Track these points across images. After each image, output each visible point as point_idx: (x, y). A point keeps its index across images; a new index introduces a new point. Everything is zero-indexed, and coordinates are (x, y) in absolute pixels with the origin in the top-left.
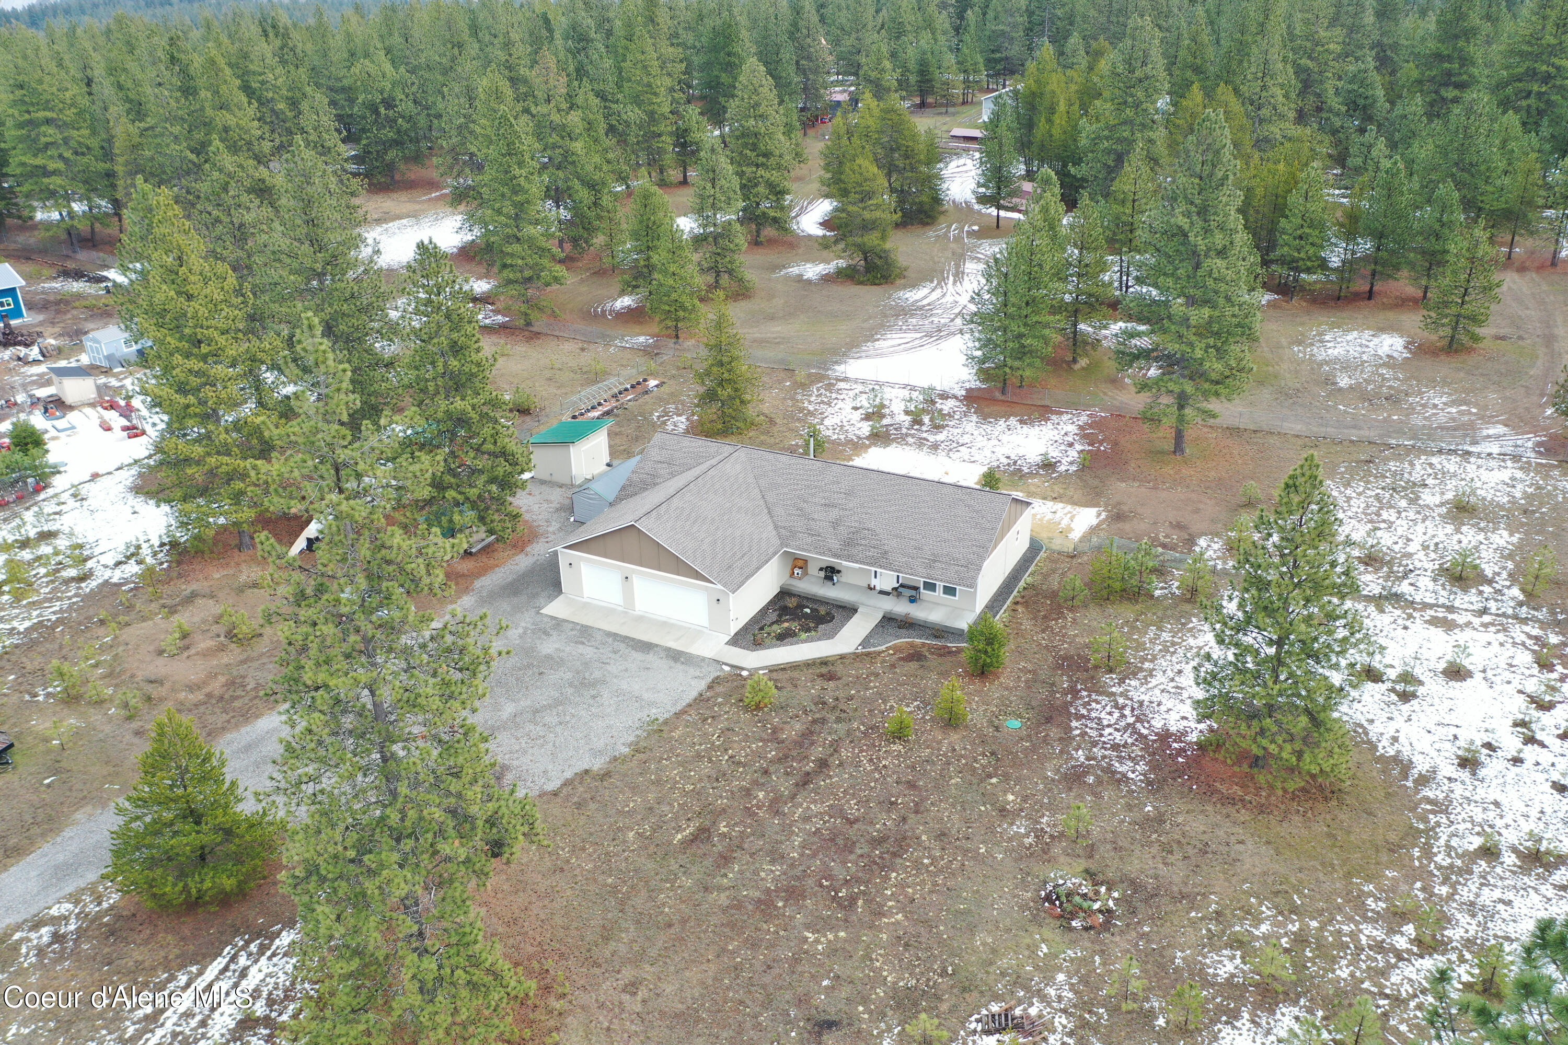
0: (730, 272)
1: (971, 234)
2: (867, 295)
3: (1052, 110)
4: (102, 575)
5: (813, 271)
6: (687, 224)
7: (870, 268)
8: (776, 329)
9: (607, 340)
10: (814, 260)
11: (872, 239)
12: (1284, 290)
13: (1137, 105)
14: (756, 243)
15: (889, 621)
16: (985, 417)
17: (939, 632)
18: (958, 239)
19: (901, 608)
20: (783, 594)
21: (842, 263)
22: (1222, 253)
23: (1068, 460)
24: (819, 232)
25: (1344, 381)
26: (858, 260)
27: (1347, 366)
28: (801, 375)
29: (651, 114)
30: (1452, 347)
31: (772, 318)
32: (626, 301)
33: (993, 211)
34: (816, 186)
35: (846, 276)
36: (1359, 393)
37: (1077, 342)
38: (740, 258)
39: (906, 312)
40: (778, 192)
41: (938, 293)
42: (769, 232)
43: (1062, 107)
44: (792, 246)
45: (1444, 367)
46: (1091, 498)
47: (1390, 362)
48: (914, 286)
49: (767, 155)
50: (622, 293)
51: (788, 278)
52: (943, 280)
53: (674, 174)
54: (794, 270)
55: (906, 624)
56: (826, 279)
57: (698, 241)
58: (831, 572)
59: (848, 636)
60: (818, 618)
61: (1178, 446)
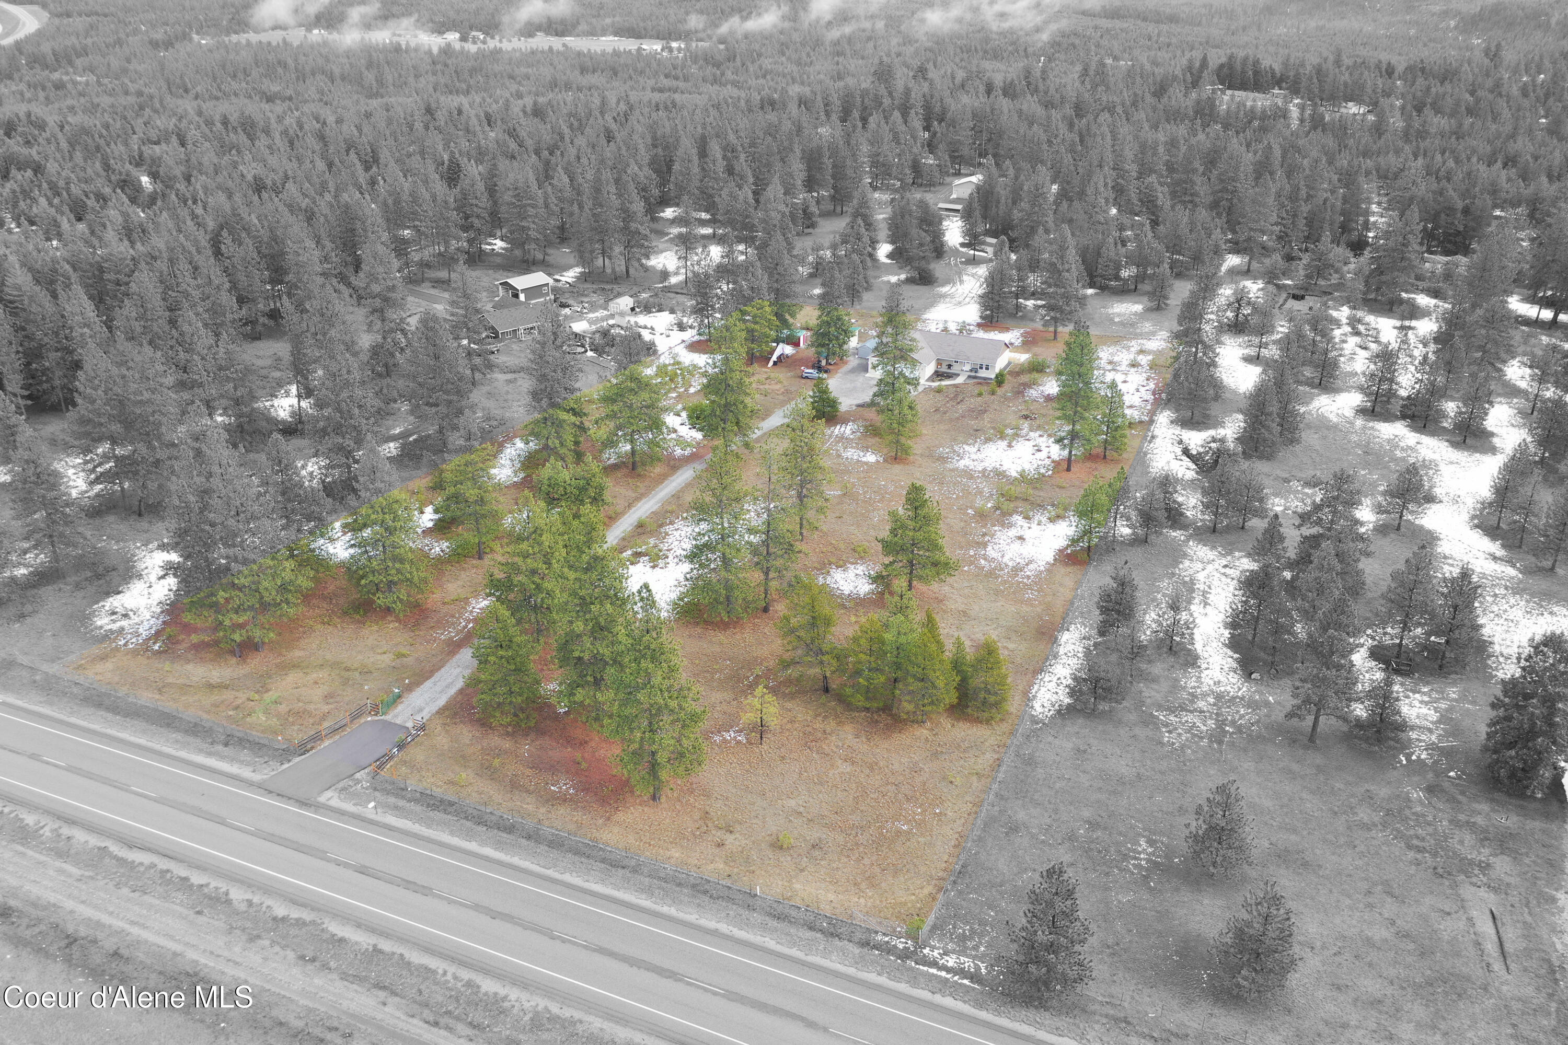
1: (962, 263)
2: (922, 290)
3: (998, 202)
5: (893, 279)
7: (922, 278)
10: (892, 275)
12: (1103, 288)
13: (1040, 205)
15: (969, 377)
16: (986, 330)
17: (985, 379)
18: (956, 265)
19: (973, 374)
20: (936, 372)
21: (906, 275)
22: (1068, 271)
23: (1018, 342)
25: (1117, 320)
26: (915, 274)
27: (1119, 315)
30: (1158, 308)
32: (817, 292)
33: (972, 252)
34: (882, 237)
35: (909, 281)
36: (1122, 323)
37: (1018, 307)
39: (944, 296)
41: (954, 289)
43: (1003, 200)
45: (1154, 315)
46: (1027, 352)
47: (1136, 314)
48: (943, 285)
50: (813, 287)
51: (884, 282)
52: (954, 283)
54: (885, 279)
55: (975, 377)
56: (902, 282)
58: (950, 366)
59: (960, 380)
60: (949, 376)
61: (1055, 338)
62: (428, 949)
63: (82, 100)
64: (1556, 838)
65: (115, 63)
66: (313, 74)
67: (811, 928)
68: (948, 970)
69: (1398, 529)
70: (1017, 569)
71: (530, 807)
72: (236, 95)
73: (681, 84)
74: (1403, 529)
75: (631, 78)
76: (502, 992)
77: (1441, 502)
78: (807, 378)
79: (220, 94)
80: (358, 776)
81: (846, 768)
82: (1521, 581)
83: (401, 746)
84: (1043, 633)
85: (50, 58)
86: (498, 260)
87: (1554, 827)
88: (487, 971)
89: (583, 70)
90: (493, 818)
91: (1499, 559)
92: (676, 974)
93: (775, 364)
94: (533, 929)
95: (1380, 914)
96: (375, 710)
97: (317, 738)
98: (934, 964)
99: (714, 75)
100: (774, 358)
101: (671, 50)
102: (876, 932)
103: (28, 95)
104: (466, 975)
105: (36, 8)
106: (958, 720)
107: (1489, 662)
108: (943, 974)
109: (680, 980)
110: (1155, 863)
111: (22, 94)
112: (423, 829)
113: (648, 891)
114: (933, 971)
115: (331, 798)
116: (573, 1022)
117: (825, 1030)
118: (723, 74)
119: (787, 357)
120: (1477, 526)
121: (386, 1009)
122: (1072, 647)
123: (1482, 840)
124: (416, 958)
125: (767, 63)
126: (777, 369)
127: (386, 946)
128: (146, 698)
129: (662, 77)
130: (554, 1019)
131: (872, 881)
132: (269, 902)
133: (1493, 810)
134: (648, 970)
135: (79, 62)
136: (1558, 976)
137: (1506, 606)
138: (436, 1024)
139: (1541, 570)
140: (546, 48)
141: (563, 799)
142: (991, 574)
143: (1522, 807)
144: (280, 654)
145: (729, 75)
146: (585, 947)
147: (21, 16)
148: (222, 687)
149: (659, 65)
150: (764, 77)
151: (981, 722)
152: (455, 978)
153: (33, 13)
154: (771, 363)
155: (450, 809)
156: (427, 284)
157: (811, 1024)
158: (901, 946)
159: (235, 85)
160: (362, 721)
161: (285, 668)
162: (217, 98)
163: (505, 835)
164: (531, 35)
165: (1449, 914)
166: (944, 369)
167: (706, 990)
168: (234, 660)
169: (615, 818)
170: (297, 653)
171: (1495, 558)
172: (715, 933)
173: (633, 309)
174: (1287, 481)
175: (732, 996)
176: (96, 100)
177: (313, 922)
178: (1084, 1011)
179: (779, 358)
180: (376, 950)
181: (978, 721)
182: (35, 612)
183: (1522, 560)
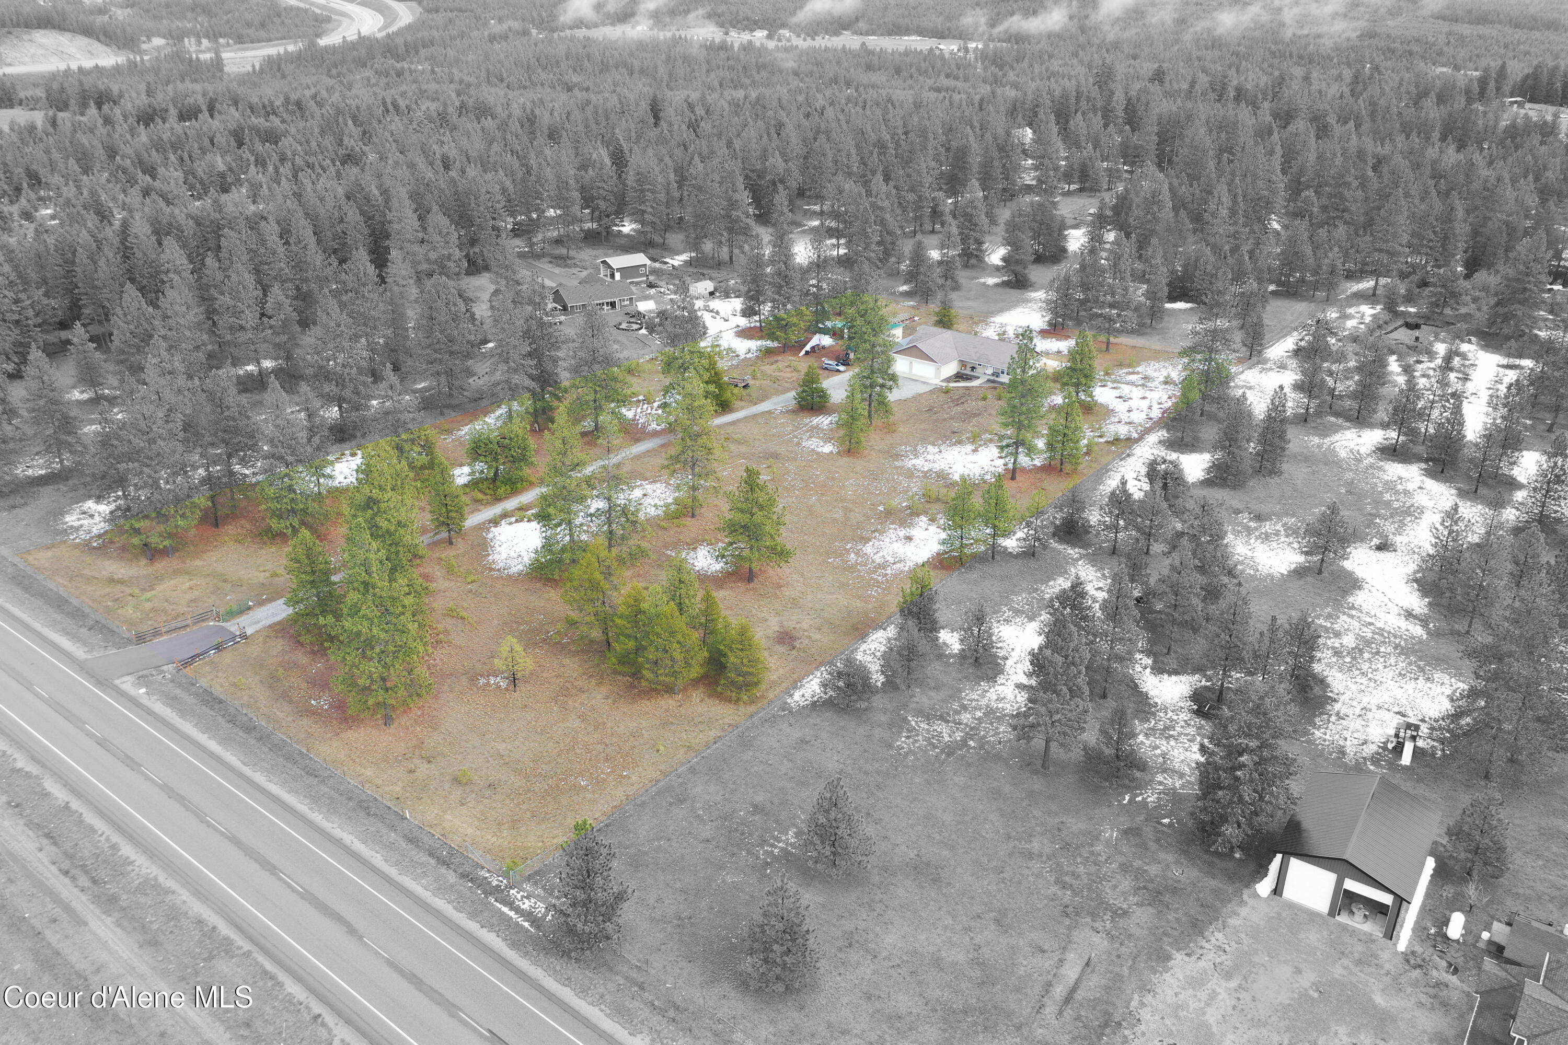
0: (952, 278)
2: (1014, 293)
4: (742, 357)
5: (991, 281)
6: (935, 255)
7: (1018, 281)
8: (970, 303)
9: (897, 303)
10: (993, 277)
11: (1019, 268)
14: (966, 266)
15: (987, 380)
16: (1043, 338)
19: (992, 378)
20: (959, 373)
21: (1005, 278)
24: (1000, 263)
26: (1013, 277)
28: (976, 319)
29: (920, 197)
31: (968, 299)
32: (905, 288)
34: (1001, 239)
35: (1005, 284)
38: (957, 272)
40: (980, 243)
42: (973, 261)
44: (984, 269)
49: (976, 225)
50: (905, 283)
51: (979, 284)
53: (928, 227)
54: (983, 280)
55: (994, 382)
56: (997, 285)
57: (940, 263)
58: (973, 368)
59: (976, 383)
60: (968, 378)
61: (1107, 349)
62: (102, 814)
63: (414, 86)
64: (1222, 901)
65: (451, 53)
66: (617, 68)
67: (431, 855)
68: (518, 910)
69: (1320, 572)
70: (883, 566)
71: (281, 715)
72: (542, 85)
73: (959, 84)
74: (1325, 574)
75: (912, 77)
76: (133, 857)
77: (1395, 550)
78: (826, 369)
79: (528, 84)
80: (165, 668)
81: (577, 723)
82: (1421, 642)
83: (219, 648)
84: (857, 629)
85: (401, 49)
86: (623, 241)
87: (1230, 890)
88: (132, 838)
89: (869, 68)
90: (245, 719)
91: (1415, 617)
92: (275, 867)
93: (807, 353)
94: (194, 812)
95: (972, 938)
96: (218, 617)
97: (156, 633)
98: (511, 905)
99: (995, 76)
100: (808, 348)
101: (967, 50)
102: (483, 868)
103: (373, 81)
104: (116, 838)
105: (414, 4)
106: (710, 696)
107: (1317, 720)
108: (512, 914)
109: (275, 874)
110: (789, 853)
111: (369, 80)
112: (177, 718)
113: (315, 800)
114: (505, 910)
115: (127, 684)
116: (168, 891)
117: (360, 938)
118: (1004, 76)
119: (824, 347)
120: (1416, 580)
121: (40, 855)
122: (877, 645)
123: (1139, 888)
124: (90, 818)
125: (1055, 65)
126: (807, 358)
127: (75, 805)
128: (58, 585)
129: (942, 77)
130: (156, 886)
131: (514, 824)
132: (16, 755)
133: (1177, 862)
134: (256, 860)
135: (423, 52)
136: (1107, 1031)
137: (1380, 666)
138: (66, 873)
139: (1453, 632)
140: (840, 47)
141: (314, 713)
142: (852, 568)
143: (1211, 864)
144: (184, 562)
145: (1011, 76)
146: (222, 833)
147: (401, 13)
148: (121, 582)
149: (943, 65)
150: (1049, 78)
151: (730, 702)
152: (107, 839)
153: (410, 9)
154: (803, 352)
155: (217, 706)
156: (547, 259)
157: (351, 930)
158: (495, 883)
159: (543, 76)
160: (204, 624)
161: (176, 573)
162: (525, 88)
163: (241, 734)
164: (836, 33)
165: (1043, 952)
166: (968, 371)
167: (289, 886)
168: (144, 561)
169: (343, 735)
170: (198, 563)
171: (1409, 615)
172: (338, 842)
173: (711, 294)
174: (1237, 512)
175: (309, 897)
176: (424, 87)
177: (37, 777)
178: (611, 969)
179: (813, 348)
180: (67, 806)
181: (729, 700)
182: (25, 504)
183: (1439, 620)
